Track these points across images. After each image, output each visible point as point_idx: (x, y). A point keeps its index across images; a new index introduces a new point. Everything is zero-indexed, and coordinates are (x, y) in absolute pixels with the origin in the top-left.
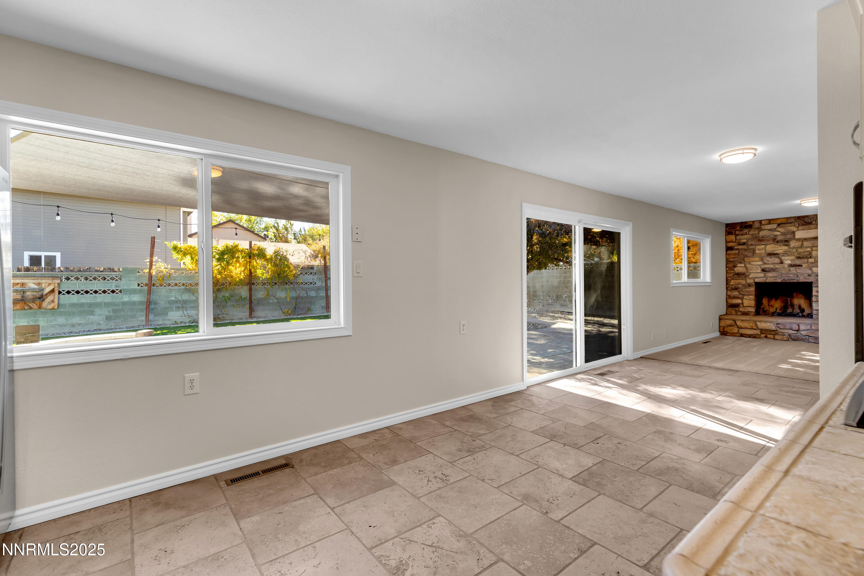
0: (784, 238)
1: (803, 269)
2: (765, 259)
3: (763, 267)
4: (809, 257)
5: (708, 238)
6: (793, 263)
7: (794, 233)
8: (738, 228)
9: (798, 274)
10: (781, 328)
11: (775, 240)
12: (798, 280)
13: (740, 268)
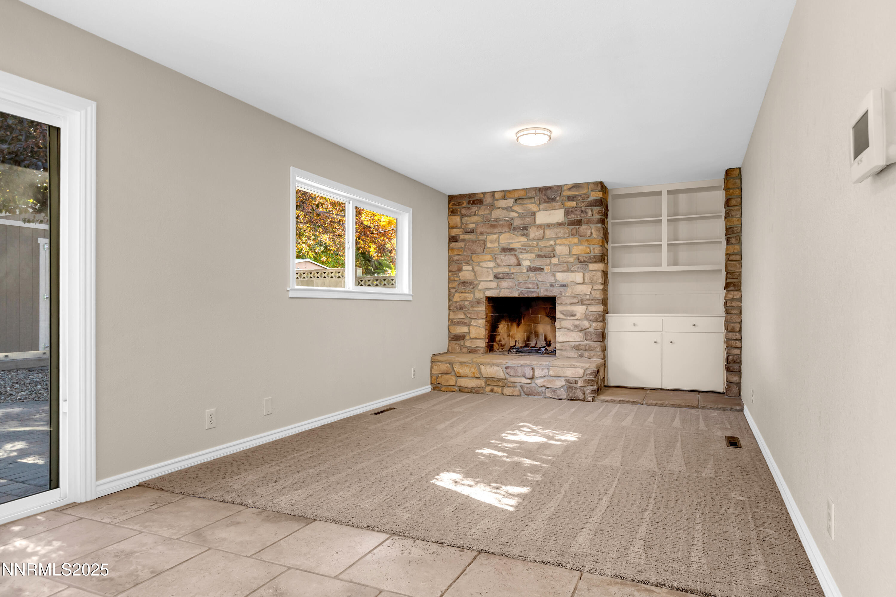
0: (522, 222)
1: (544, 274)
2: (498, 258)
3: (495, 271)
4: (552, 255)
5: (407, 213)
6: (533, 265)
7: (534, 214)
8: (465, 204)
9: (539, 283)
10: (512, 374)
11: (511, 227)
12: (538, 294)
13: (466, 274)
